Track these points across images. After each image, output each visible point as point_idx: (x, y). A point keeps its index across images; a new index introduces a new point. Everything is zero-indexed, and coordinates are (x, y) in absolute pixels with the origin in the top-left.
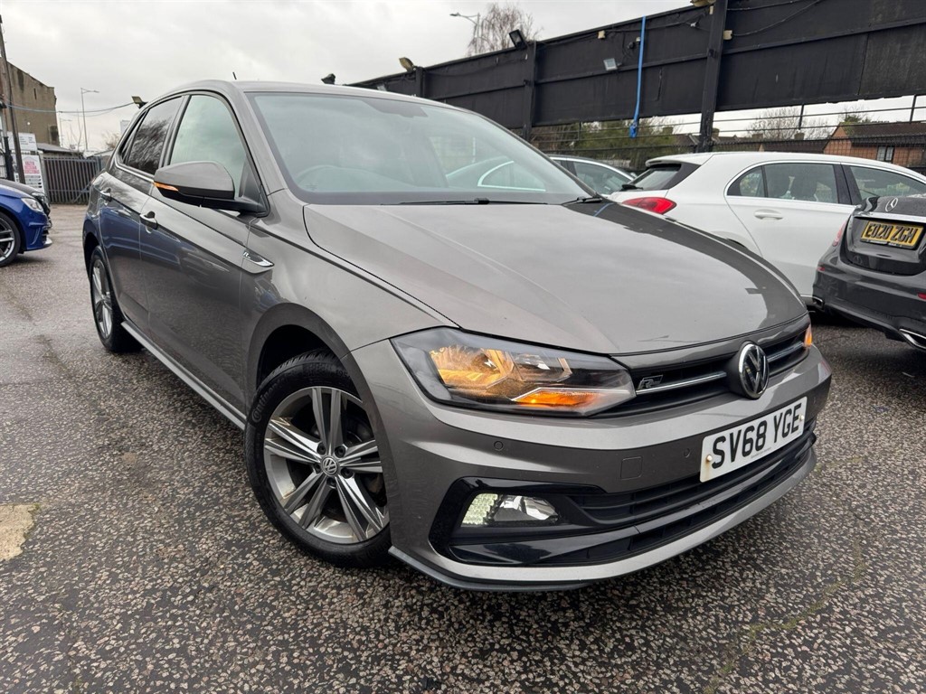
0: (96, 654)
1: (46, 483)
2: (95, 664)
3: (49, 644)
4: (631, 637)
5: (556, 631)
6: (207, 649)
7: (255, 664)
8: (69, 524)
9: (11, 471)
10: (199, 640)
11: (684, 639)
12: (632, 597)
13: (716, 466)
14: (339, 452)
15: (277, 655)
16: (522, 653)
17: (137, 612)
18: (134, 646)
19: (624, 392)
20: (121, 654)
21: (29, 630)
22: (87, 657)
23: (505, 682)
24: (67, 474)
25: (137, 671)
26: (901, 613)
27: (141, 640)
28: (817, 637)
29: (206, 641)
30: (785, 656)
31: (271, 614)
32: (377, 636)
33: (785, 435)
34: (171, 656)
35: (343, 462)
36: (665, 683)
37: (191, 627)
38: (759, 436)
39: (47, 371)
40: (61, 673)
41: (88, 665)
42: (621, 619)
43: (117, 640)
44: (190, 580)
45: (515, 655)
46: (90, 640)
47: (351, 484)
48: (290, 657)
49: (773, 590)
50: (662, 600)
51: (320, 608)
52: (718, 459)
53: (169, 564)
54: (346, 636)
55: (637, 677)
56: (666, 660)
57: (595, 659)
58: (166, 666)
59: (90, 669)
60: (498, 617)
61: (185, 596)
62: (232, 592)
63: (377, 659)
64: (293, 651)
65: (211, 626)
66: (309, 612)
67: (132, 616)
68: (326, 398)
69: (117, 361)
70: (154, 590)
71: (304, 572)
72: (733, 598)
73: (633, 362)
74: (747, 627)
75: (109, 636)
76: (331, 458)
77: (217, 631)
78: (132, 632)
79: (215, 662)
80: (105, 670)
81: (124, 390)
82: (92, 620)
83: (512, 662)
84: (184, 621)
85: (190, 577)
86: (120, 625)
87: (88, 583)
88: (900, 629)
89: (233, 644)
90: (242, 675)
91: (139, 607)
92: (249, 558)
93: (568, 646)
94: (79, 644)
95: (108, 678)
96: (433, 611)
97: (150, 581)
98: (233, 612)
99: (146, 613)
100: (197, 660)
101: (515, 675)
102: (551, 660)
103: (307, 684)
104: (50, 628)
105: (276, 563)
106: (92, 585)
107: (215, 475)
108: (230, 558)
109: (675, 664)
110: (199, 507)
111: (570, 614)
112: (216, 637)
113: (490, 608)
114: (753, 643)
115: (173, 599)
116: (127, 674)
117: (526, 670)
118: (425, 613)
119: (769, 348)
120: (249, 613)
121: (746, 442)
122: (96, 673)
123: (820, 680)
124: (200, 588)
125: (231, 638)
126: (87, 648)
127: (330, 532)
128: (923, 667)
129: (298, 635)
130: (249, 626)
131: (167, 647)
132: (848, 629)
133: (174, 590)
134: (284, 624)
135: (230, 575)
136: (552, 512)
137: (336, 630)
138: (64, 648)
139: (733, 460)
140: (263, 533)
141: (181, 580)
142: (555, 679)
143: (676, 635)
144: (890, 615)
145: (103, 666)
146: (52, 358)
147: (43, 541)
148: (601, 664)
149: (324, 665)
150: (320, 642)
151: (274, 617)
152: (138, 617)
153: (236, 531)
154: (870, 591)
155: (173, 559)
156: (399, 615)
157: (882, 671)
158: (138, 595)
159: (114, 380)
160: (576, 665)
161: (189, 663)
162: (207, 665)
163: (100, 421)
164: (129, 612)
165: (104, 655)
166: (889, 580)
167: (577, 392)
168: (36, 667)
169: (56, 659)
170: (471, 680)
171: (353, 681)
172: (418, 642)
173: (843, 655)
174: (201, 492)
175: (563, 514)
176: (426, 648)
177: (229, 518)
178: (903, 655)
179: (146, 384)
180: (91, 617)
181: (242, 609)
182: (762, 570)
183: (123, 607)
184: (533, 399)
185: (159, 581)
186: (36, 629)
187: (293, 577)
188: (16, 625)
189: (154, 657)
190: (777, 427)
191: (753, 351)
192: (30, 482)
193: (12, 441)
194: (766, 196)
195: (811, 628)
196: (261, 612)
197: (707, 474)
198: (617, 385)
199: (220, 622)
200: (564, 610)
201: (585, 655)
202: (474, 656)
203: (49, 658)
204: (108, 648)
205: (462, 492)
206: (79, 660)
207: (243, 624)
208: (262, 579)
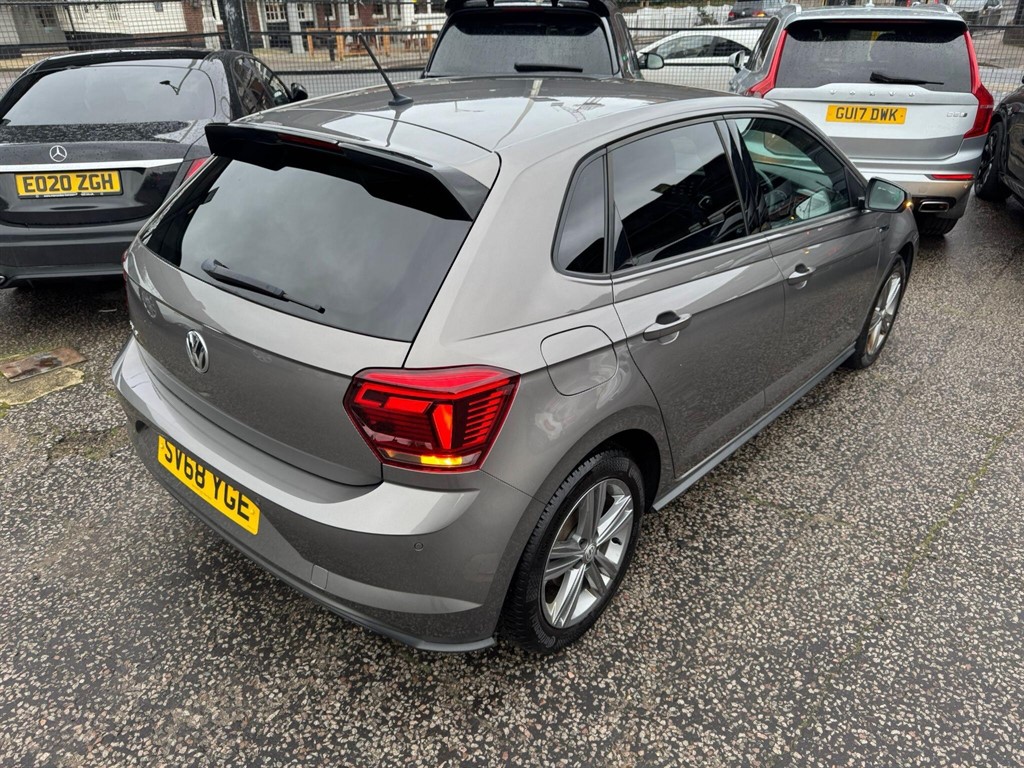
0: (776, 731)
2: (785, 725)
6: (724, 663)
10: (720, 673)
17: (720, 732)
18: (753, 711)
20: (765, 714)
22: (783, 735)
25: (771, 694)
27: (744, 710)
29: (718, 667)
31: (669, 639)
40: (806, 742)
41: (788, 729)
44: (658, 715)
48: (703, 613)
53: (644, 746)
58: (755, 678)
59: (789, 727)
61: (680, 707)
62: (658, 675)
64: (697, 613)
66: (653, 617)
75: (755, 735)
77: (704, 665)
78: (740, 722)
79: (732, 654)
80: (784, 714)
82: (748, 761)
84: (708, 692)
85: (655, 718)
86: (741, 735)
89: (710, 650)
90: (733, 633)
91: (713, 735)
92: (607, 684)
94: (777, 751)
95: (788, 708)
97: (678, 747)
98: (679, 665)
99: (714, 726)
100: (738, 664)
103: (719, 597)
105: (604, 660)
108: (612, 699)
112: (710, 664)
115: (689, 715)
116: (778, 698)
120: (675, 653)
122: (791, 718)
125: (707, 654)
126: (776, 742)
130: (689, 647)
131: (739, 688)
133: (676, 721)
134: (673, 627)
135: (636, 687)
141: (664, 722)
145: (782, 718)
150: (679, 602)
152: (723, 729)
158: (700, 745)
161: (743, 667)
162: (738, 655)
164: (723, 737)
165: (773, 726)
169: (799, 757)
185: (673, 739)
189: (753, 691)
196: (670, 646)
199: (693, 668)
204: (766, 727)
206: (789, 740)
207: (688, 653)
208: (630, 662)
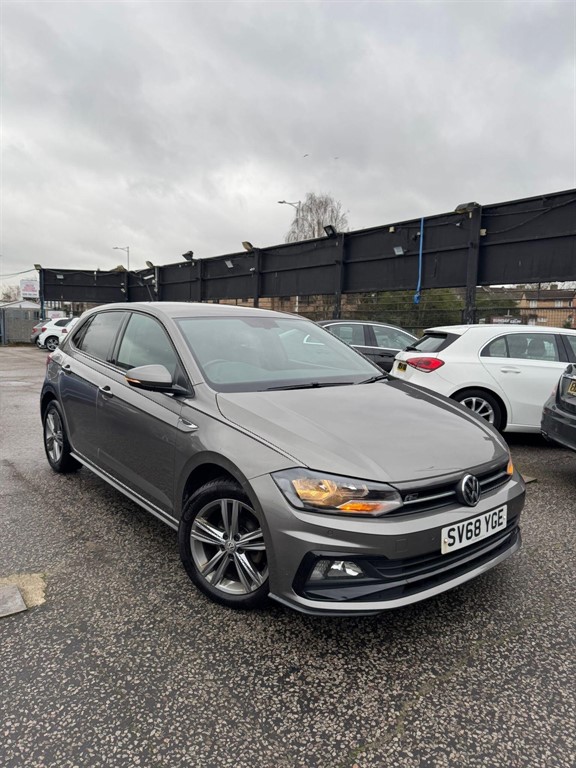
0: (106, 654)
1: (44, 561)
2: (107, 659)
3: (79, 649)
4: (407, 647)
5: (363, 644)
6: (167, 652)
7: (195, 660)
8: (67, 585)
9: (21, 553)
10: (161, 648)
11: (437, 648)
12: (409, 626)
13: (450, 545)
14: (236, 538)
15: (207, 655)
16: (344, 655)
17: (123, 633)
18: (126, 651)
19: (396, 503)
20: (120, 654)
21: (65, 642)
22: (102, 656)
23: (335, 669)
24: (56, 554)
25: (131, 663)
26: (567, 636)
27: (129, 648)
28: (515, 647)
29: (165, 648)
30: (494, 657)
31: (199, 634)
32: (262, 646)
33: (493, 528)
34: (149, 655)
35: (238, 544)
36: (425, 670)
37: (156, 641)
38: (476, 528)
39: (20, 487)
40: (90, 663)
41: (104, 660)
42: (401, 638)
43: (116, 647)
44: (149, 616)
45: (340, 656)
46: (102, 648)
47: (243, 557)
48: (214, 656)
49: (492, 622)
50: (426, 628)
51: (227, 631)
52: (451, 541)
53: (134, 607)
54: (244, 646)
55: (410, 667)
56: (426, 659)
57: (385, 658)
58: (147, 660)
59: (105, 662)
60: (330, 636)
61: (148, 625)
62: (175, 623)
63: (263, 658)
64: (215, 654)
65: (166, 640)
66: (221, 633)
67: (121, 635)
68: (230, 506)
69: (63, 479)
70: (129, 622)
71: (214, 612)
72: (469, 627)
73: (401, 487)
74: (474, 642)
75: (111, 645)
76: (231, 542)
77: (171, 643)
78: (123, 643)
79: (173, 659)
80: (114, 662)
81: (74, 500)
83: (339, 659)
84: (151, 638)
86: (115, 640)
87: (90, 618)
88: (564, 644)
89: (181, 650)
91: (123, 630)
92: (180, 604)
93: (371, 652)
94: (95, 649)
96: (292, 633)
97: (125, 617)
98: (177, 634)
99: (128, 634)
100: (163, 658)
101: (340, 666)
102: (361, 658)
104: (77, 642)
105: (197, 607)
106: (93, 619)
107: (148, 556)
108: (169, 604)
109: (431, 661)
110: (143, 575)
111: (371, 635)
112: (170, 646)
113: (325, 632)
114: (477, 651)
115: (141, 626)
116: (126, 664)
117: (347, 663)
118: (288, 634)
119: (481, 477)
120: (186, 634)
121: (468, 531)
123: (512, 669)
124: (156, 621)
125: (179, 647)
126: (101, 651)
127: (228, 588)
128: (573, 662)
129: (216, 646)
130: (188, 641)
131: (145, 651)
132: (533, 643)
133: (141, 622)
134: (208, 639)
135: (172, 614)
136: (360, 571)
137: (238, 643)
138: (87, 651)
139: (461, 541)
140: (185, 590)
141: (143, 616)
142: (363, 668)
143: (433, 646)
144: (559, 636)
145: (112, 660)
146: (18, 476)
147: (56, 595)
148: (389, 661)
149: (234, 661)
150: (230, 648)
151: (202, 635)
152: (124, 636)
153: (169, 589)
154: (551, 623)
155: (136, 605)
156: (273, 635)
157: (549, 664)
158: (121, 624)
159: (65, 493)
160: (375, 661)
161: (159, 659)
162: (169, 660)
163: (66, 521)
164: (119, 633)
165: (111, 655)
166: (563, 617)
167: (372, 503)
168: (76, 660)
169: (85, 657)
170: (316, 668)
171: (251, 668)
172: (285, 649)
173: (528, 657)
174: (142, 566)
175: (366, 572)
176: (290, 652)
177: (163, 581)
178: (562, 657)
179: (87, 495)
180: (97, 636)
181: (182, 632)
182: (487, 611)
183: (114, 630)
184: (347, 507)
185: (131, 617)
186: (69, 642)
187: (208, 615)
188: (56, 640)
189: (139, 656)
190: (487, 523)
191: (470, 480)
192: (35, 560)
193: (14, 534)
194: (508, 356)
195: (512, 643)
196: (193, 633)
197: (445, 550)
198: (393, 499)
199: (171, 638)
200: (368, 633)
201: (380, 656)
202: (318, 656)
203: (81, 656)
204: (112, 651)
205: (311, 559)
206: (98, 657)
207: (184, 640)
208: (190, 615)
